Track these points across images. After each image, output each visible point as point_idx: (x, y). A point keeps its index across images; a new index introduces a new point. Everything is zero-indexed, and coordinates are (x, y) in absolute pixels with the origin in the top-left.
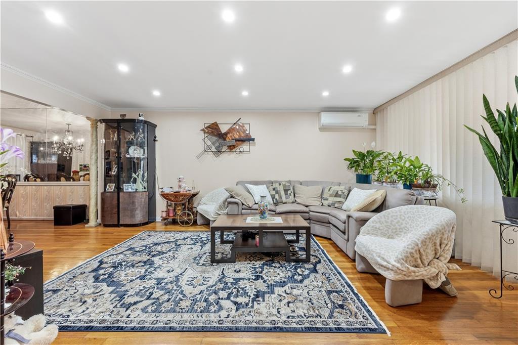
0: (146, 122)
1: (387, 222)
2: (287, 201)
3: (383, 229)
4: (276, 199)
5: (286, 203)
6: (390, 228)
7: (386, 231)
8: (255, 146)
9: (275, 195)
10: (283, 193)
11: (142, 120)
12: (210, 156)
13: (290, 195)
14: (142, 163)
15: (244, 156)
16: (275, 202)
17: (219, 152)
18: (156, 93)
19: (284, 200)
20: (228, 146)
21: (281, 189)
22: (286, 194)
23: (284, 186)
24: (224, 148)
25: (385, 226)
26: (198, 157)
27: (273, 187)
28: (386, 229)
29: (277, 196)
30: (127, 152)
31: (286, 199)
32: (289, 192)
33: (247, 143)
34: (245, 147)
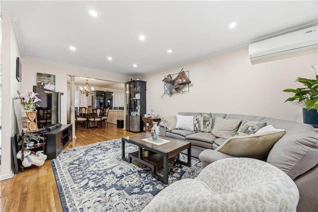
0: (140, 81)
1: (222, 174)
2: (205, 130)
3: (216, 182)
4: (196, 128)
5: (203, 132)
6: (223, 185)
7: (218, 185)
8: (192, 87)
9: (196, 124)
10: (202, 123)
11: (138, 81)
12: (167, 96)
13: (208, 125)
14: (138, 102)
15: (185, 95)
16: (195, 129)
17: (171, 93)
18: (135, 66)
19: (202, 129)
20: (175, 89)
21: (201, 119)
22: (204, 124)
23: (205, 117)
24: (174, 90)
25: (220, 178)
26: (162, 97)
27: (197, 118)
28: (219, 183)
29: (197, 126)
30: (135, 97)
31: (204, 128)
32: (207, 123)
33: (187, 86)
34: (186, 88)
